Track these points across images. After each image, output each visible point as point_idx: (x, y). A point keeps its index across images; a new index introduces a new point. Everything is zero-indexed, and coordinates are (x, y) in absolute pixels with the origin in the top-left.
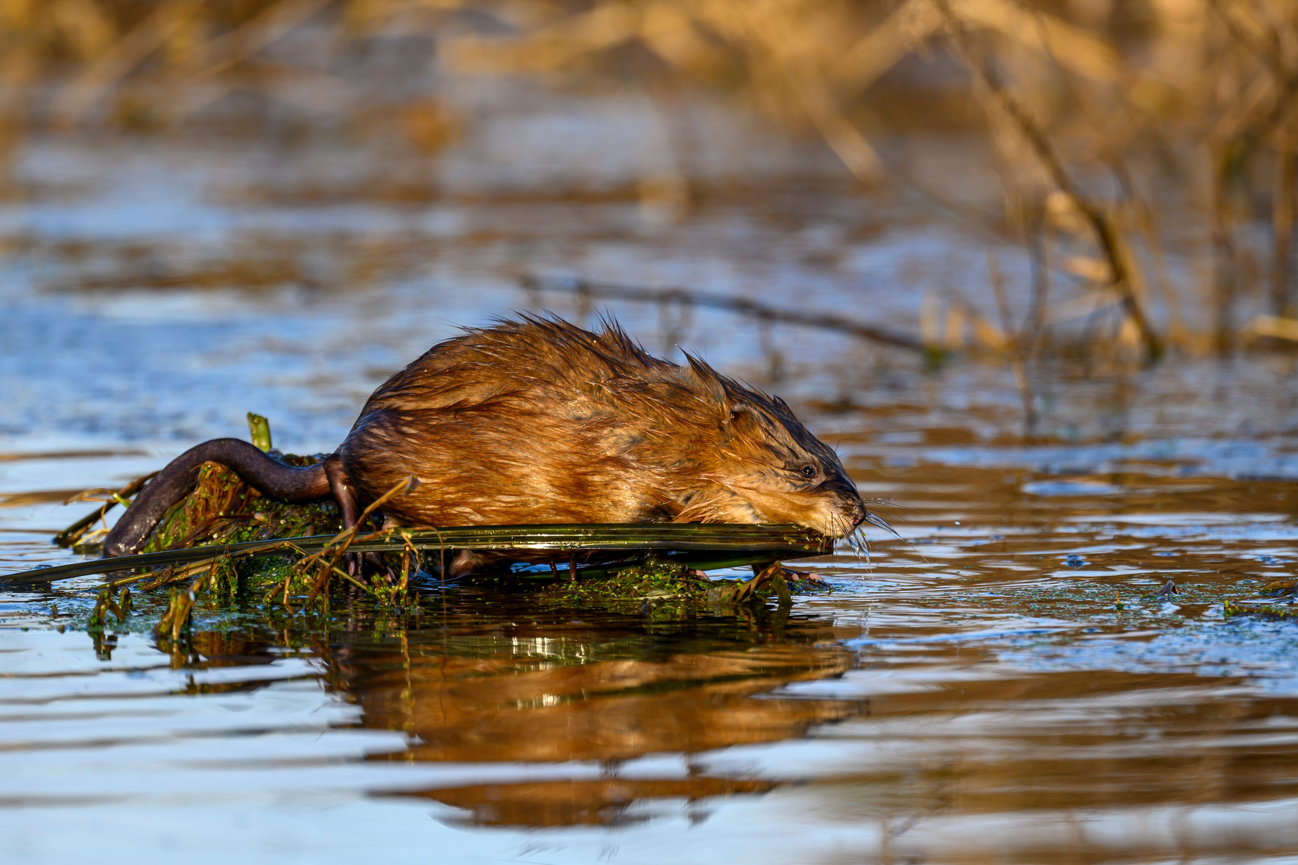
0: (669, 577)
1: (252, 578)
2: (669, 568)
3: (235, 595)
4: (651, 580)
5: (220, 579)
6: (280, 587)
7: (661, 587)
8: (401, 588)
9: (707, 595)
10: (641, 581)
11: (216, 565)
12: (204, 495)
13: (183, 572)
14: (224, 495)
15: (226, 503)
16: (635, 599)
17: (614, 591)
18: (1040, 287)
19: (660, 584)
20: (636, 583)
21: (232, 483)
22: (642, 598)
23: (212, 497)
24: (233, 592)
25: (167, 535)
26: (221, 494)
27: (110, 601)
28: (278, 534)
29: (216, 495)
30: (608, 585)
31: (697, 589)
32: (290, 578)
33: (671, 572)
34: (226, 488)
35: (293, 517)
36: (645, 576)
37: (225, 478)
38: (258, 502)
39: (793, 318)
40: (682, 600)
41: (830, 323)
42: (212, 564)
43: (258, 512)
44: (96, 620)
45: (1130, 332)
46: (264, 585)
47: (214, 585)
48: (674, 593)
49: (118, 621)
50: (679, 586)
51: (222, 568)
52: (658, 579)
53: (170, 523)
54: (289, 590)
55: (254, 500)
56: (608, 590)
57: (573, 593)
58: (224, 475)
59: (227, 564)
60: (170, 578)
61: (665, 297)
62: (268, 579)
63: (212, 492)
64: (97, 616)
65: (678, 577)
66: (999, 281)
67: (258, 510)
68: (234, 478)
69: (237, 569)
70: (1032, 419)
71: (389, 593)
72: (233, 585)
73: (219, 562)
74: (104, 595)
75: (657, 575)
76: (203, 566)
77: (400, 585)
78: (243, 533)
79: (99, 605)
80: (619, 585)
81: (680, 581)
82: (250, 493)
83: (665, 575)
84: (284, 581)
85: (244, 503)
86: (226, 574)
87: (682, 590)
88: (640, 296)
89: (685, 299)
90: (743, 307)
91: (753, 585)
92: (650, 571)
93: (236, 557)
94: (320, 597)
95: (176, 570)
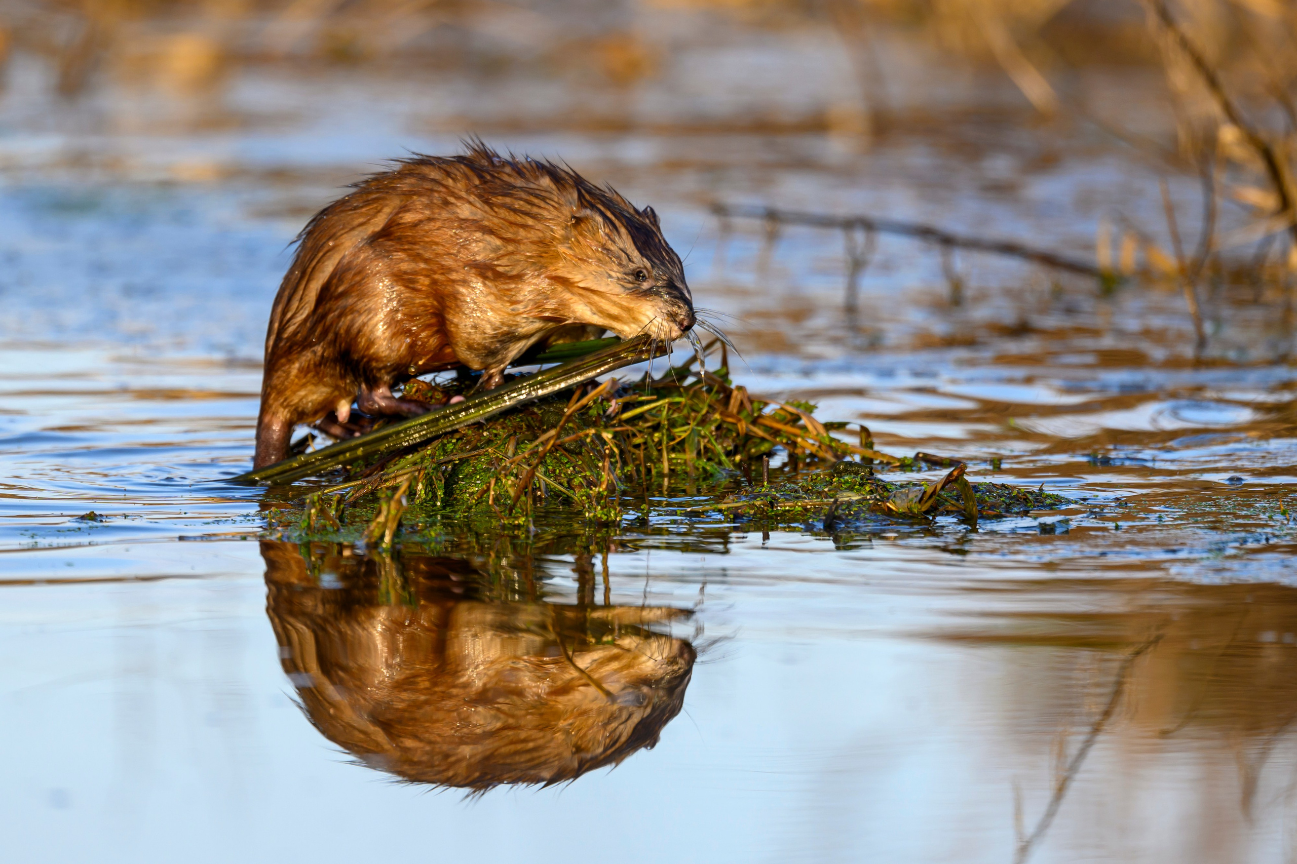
0: (858, 480)
1: (458, 486)
2: (858, 470)
3: (441, 500)
4: (841, 483)
5: (427, 486)
6: (485, 489)
7: (851, 489)
8: (601, 490)
9: (895, 497)
10: (831, 483)
11: (423, 472)
13: (391, 479)
16: (826, 500)
17: (806, 493)
18: (1210, 215)
19: (849, 486)
20: (826, 486)
22: (832, 500)
24: (440, 496)
27: (323, 505)
28: (481, 445)
30: (800, 487)
31: (885, 491)
32: (495, 480)
33: (860, 475)
35: (495, 429)
36: (835, 479)
37: (430, 394)
39: (974, 245)
40: (871, 502)
41: (1009, 249)
42: (419, 471)
46: (468, 492)
47: (420, 491)
48: (863, 495)
50: (868, 488)
51: (429, 474)
52: (846, 482)
54: (494, 491)
57: (766, 496)
59: (433, 469)
60: (380, 485)
61: (849, 224)
62: (473, 486)
65: (867, 480)
66: (1170, 210)
69: (443, 475)
70: (1202, 342)
71: (590, 494)
72: (439, 489)
73: (426, 468)
74: (314, 500)
75: (846, 478)
76: (410, 473)
77: (600, 486)
78: (448, 445)
80: (810, 488)
81: (868, 483)
83: (854, 478)
84: (490, 483)
86: (432, 480)
87: (871, 492)
88: (826, 222)
89: (869, 225)
90: (925, 233)
91: (939, 487)
92: (840, 474)
93: (442, 464)
94: (523, 498)
95: (384, 478)
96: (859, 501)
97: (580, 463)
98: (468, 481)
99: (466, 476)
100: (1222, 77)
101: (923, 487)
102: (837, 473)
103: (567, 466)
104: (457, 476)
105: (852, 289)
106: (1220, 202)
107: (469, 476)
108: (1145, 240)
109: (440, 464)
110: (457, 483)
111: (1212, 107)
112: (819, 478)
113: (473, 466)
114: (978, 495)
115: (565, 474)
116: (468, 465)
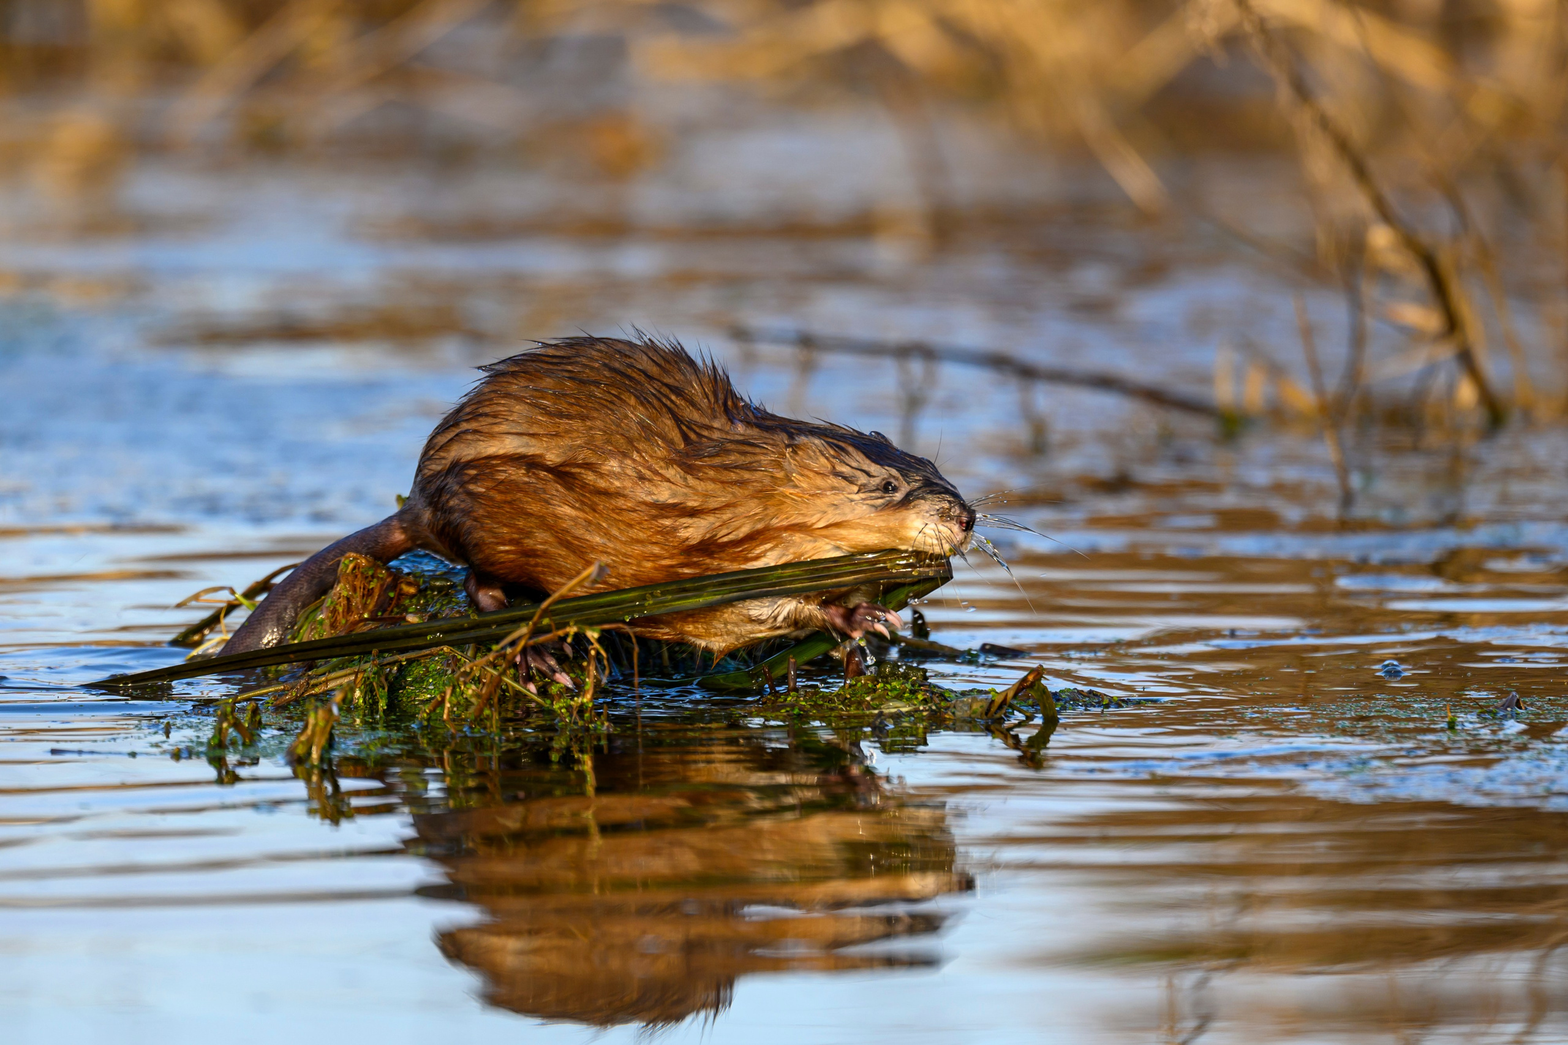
0: (909, 686)
1: (405, 692)
2: (908, 675)
3: (384, 711)
4: (887, 690)
5: (366, 692)
6: (439, 699)
7: (899, 697)
8: (585, 700)
9: (954, 707)
10: (875, 691)
11: (362, 675)
12: (345, 593)
13: (321, 684)
14: (369, 593)
15: (372, 603)
16: (868, 712)
17: (843, 703)
18: (1358, 339)
19: (898, 695)
20: (868, 694)
21: (378, 578)
22: (876, 712)
23: (355, 596)
24: (382, 707)
26: (366, 593)
27: (234, 718)
29: (359, 593)
30: (835, 695)
31: (942, 700)
32: (451, 688)
33: (910, 680)
34: (372, 585)
36: (879, 686)
37: (370, 573)
38: (411, 602)
39: (1060, 377)
40: (925, 714)
41: (1104, 382)
42: (356, 674)
43: (411, 613)
44: (216, 741)
45: (1467, 393)
46: (419, 700)
47: (358, 699)
48: (915, 705)
49: (244, 744)
50: (920, 697)
51: (368, 678)
52: (894, 689)
53: (304, 628)
54: (450, 702)
55: (406, 599)
56: (835, 703)
57: (793, 706)
58: (370, 568)
59: (374, 674)
60: (306, 691)
61: (904, 352)
62: (424, 692)
63: (354, 590)
64: (218, 736)
65: (920, 686)
66: (1308, 333)
67: (410, 610)
68: (381, 573)
69: (386, 679)
70: (1347, 499)
71: (571, 706)
72: (381, 698)
73: (365, 671)
74: (226, 711)
75: (894, 684)
76: (345, 676)
77: (584, 696)
79: (220, 722)
80: (848, 696)
81: (921, 690)
82: (401, 589)
83: (903, 684)
84: (445, 693)
85: (394, 602)
86: (373, 686)
87: (925, 701)
88: (874, 349)
89: (928, 353)
90: (999, 363)
91: (1011, 694)
92: (886, 679)
93: (386, 665)
94: (487, 712)
95: (312, 682)
96: (909, 714)
98: (417, 686)
99: (415, 681)
100: (1373, 165)
101: (990, 696)
102: (882, 677)
104: (405, 679)
106: (1371, 323)
107: (419, 680)
108: (1276, 371)
109: (383, 666)
110: (404, 688)
111: (1359, 203)
112: (859, 684)
113: (424, 667)
114: (1060, 704)
116: (418, 665)
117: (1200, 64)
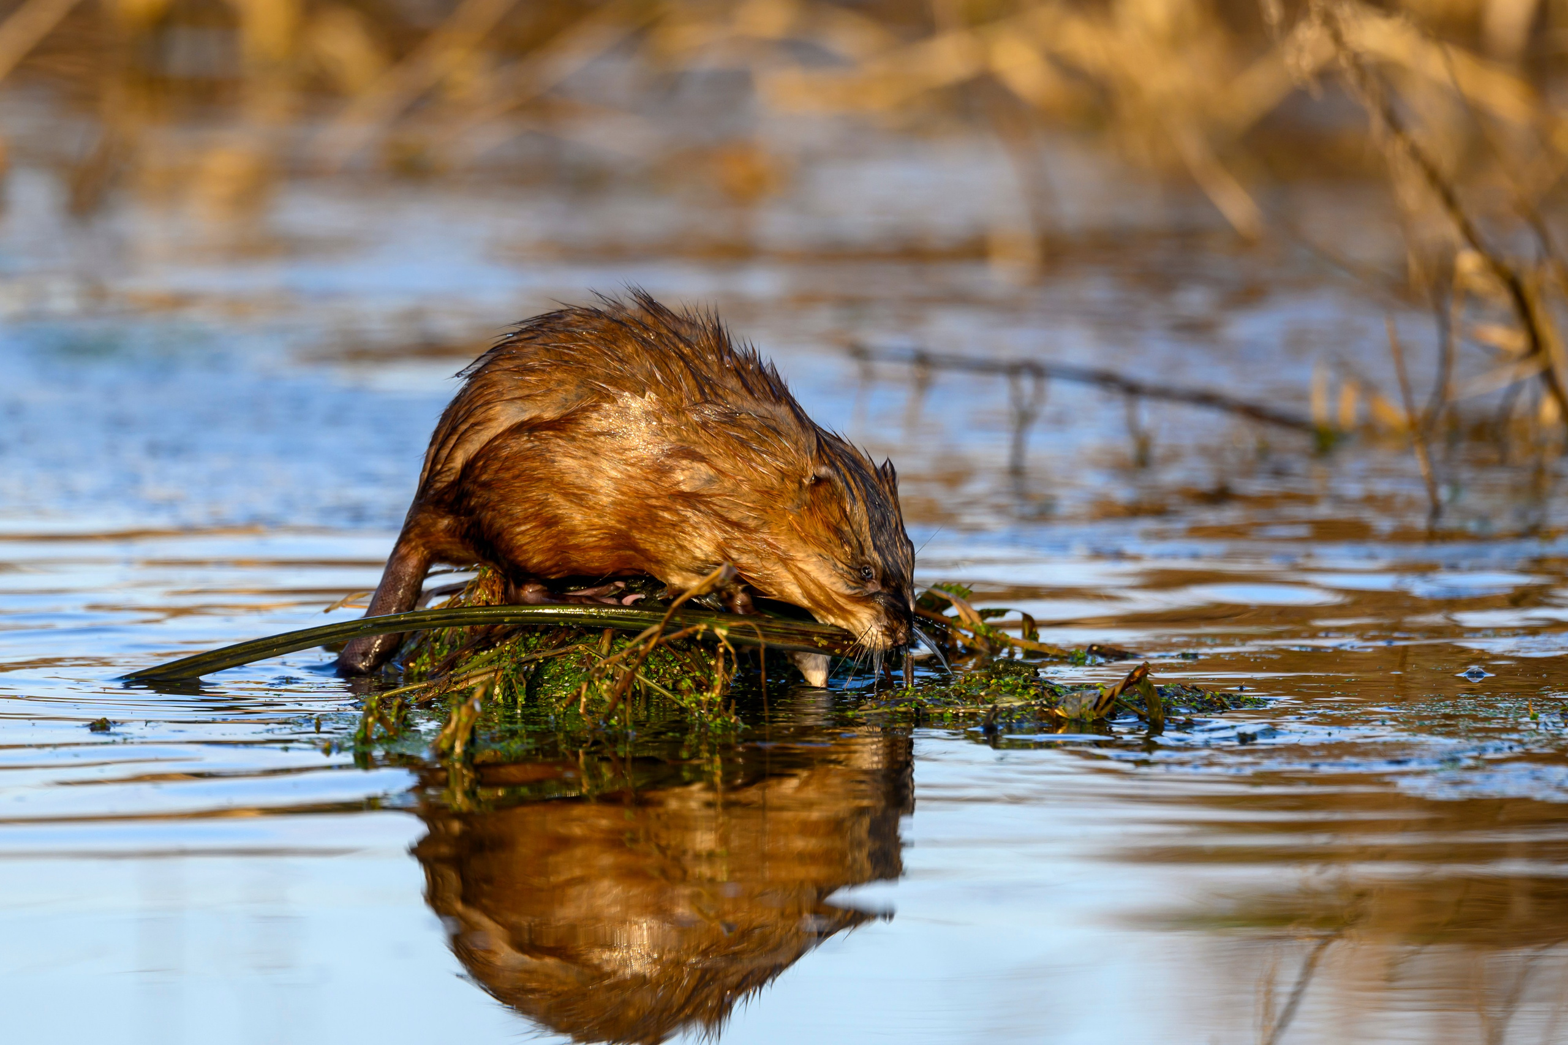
0: (1021, 681)
1: (542, 689)
2: (1021, 670)
3: (523, 706)
4: (1001, 685)
5: (505, 689)
6: (575, 695)
7: (1012, 692)
8: (714, 695)
9: (1064, 702)
10: (989, 686)
11: (501, 673)
12: (484, 598)
13: (462, 681)
16: (982, 707)
17: (958, 697)
18: (1446, 359)
19: (1011, 690)
20: (983, 689)
22: (991, 705)
24: (521, 702)
25: (442, 644)
27: (379, 712)
28: (570, 640)
30: (951, 691)
31: (1053, 695)
32: (587, 683)
33: (1023, 676)
36: (993, 681)
39: (1163, 394)
40: (1036, 708)
41: (1206, 399)
42: (496, 671)
44: (362, 735)
45: (1550, 410)
46: (555, 697)
47: (498, 696)
48: (1027, 700)
49: (389, 738)
50: (1032, 692)
51: (507, 676)
52: (1007, 684)
54: (586, 697)
56: (950, 697)
57: (911, 701)
59: (513, 670)
60: (448, 688)
61: (1014, 370)
62: (560, 690)
63: (493, 594)
64: (364, 730)
65: (1032, 681)
66: (1399, 352)
69: (524, 676)
70: (1436, 511)
71: (700, 701)
72: (520, 694)
73: (504, 668)
74: (371, 706)
75: (1007, 679)
76: (485, 673)
77: (713, 691)
78: (530, 640)
79: (366, 717)
80: (964, 691)
81: (1033, 685)
83: (1015, 679)
84: (580, 688)
86: (512, 682)
87: (1037, 696)
88: (987, 367)
89: (1038, 371)
90: (1105, 380)
91: (1118, 690)
92: (999, 675)
93: (524, 663)
94: (621, 704)
95: (454, 679)
96: (1021, 708)
97: (688, 661)
98: (554, 683)
99: (552, 678)
100: (1460, 192)
101: (1099, 690)
102: (996, 674)
103: (673, 665)
104: (542, 677)
105: (1018, 447)
106: (1458, 343)
107: (556, 678)
108: (1368, 389)
109: (521, 664)
110: (541, 686)
111: (1448, 229)
112: (974, 680)
113: (560, 666)
114: (1164, 699)
115: (669, 674)
116: (554, 664)
117: (1298, 96)
